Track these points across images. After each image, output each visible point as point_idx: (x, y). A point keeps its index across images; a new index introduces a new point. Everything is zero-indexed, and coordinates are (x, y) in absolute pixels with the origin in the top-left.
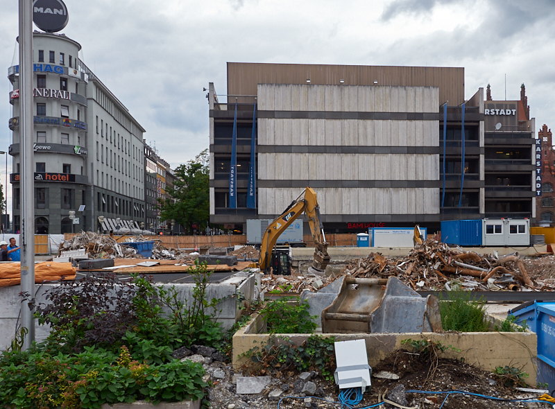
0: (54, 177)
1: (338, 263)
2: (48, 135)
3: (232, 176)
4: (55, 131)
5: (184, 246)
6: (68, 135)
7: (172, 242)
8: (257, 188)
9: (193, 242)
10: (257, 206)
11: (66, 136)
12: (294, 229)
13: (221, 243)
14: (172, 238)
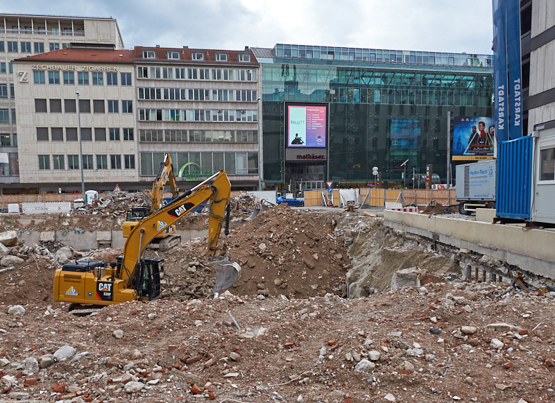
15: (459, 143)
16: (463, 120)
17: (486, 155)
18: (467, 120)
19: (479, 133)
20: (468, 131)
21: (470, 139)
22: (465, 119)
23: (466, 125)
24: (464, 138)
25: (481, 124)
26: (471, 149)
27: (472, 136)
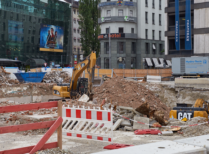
0: (113, 36)
1: (205, 90)
2: (111, 12)
3: (177, 27)
4: (114, 9)
5: (140, 75)
6: (123, 10)
7: (132, 73)
8: (193, 35)
9: (146, 73)
10: (193, 48)
11: (122, 11)
12: (203, 64)
13: (166, 74)
14: (132, 70)
15: (43, 40)
16: (44, 26)
17: (54, 48)
18: (46, 26)
19: (51, 35)
20: (47, 33)
21: (47, 38)
22: (45, 26)
23: (45, 29)
24: (45, 37)
25: (52, 30)
26: (48, 44)
27: (48, 36)
